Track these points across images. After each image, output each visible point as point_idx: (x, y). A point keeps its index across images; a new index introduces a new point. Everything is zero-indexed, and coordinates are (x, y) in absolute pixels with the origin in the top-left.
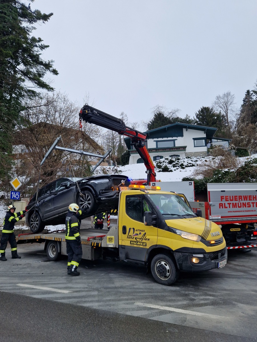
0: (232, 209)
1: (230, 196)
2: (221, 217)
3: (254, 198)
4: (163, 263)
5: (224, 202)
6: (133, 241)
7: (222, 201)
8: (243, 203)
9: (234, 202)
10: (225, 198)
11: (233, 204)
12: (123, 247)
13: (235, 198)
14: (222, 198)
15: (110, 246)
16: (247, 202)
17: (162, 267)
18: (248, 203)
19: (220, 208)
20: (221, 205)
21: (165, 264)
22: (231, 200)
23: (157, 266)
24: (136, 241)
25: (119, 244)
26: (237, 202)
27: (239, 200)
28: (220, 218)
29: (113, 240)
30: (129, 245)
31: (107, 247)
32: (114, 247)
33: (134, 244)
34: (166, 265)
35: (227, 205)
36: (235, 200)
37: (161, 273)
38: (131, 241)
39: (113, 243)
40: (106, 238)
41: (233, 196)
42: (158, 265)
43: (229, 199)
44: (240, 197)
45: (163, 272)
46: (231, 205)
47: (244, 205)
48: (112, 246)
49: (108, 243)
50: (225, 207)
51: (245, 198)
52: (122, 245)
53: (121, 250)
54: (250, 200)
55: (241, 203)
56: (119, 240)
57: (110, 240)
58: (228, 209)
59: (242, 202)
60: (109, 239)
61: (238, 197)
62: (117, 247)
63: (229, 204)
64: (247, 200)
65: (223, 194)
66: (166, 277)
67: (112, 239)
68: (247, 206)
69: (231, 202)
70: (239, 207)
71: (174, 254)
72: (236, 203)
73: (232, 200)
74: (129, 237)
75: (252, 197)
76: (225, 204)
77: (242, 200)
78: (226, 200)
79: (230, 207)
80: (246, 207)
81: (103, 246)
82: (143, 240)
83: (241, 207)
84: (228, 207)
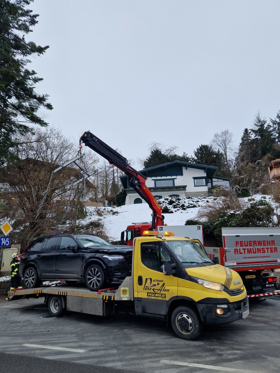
0: (247, 255)
1: (245, 242)
2: (237, 264)
3: (268, 243)
4: (185, 316)
5: (238, 247)
6: (150, 293)
7: (237, 246)
8: (258, 249)
9: (249, 247)
10: (239, 243)
11: (248, 249)
12: (140, 300)
13: (250, 244)
14: (237, 243)
15: (124, 299)
16: (261, 247)
17: (184, 320)
18: (262, 249)
19: (235, 254)
20: (236, 251)
21: (187, 317)
22: (245, 246)
23: (179, 319)
24: (154, 292)
25: (135, 296)
26: (252, 247)
27: (254, 245)
28: (235, 264)
29: (128, 292)
30: (146, 297)
31: (121, 300)
32: (129, 299)
33: (151, 296)
34: (189, 318)
35: (242, 251)
36: (250, 246)
37: (183, 327)
38: (148, 293)
39: (128, 295)
40: (120, 291)
41: (247, 242)
42: (180, 317)
43: (244, 245)
44: (255, 242)
45: (186, 326)
46: (246, 251)
47: (259, 250)
48: (126, 299)
49: (122, 296)
50: (241, 253)
51: (260, 243)
52: (137, 298)
53: (136, 304)
54: (264, 245)
55: (255, 249)
56: (135, 292)
57: (125, 292)
58: (243, 255)
59: (256, 247)
60: (123, 291)
61: (252, 242)
62: (132, 300)
63: (244, 249)
64: (261, 245)
65: (239, 239)
66: (188, 331)
67: (126, 291)
68: (262, 251)
69: (246, 248)
70: (254, 253)
71: (197, 306)
72: (251, 249)
73: (247, 246)
74: (146, 288)
75: (266, 242)
76: (240, 249)
77: (256, 245)
78: (241, 246)
79: (245, 253)
80: (260, 253)
81: (116, 299)
82: (162, 291)
83: (255, 253)
84: (243, 253)
